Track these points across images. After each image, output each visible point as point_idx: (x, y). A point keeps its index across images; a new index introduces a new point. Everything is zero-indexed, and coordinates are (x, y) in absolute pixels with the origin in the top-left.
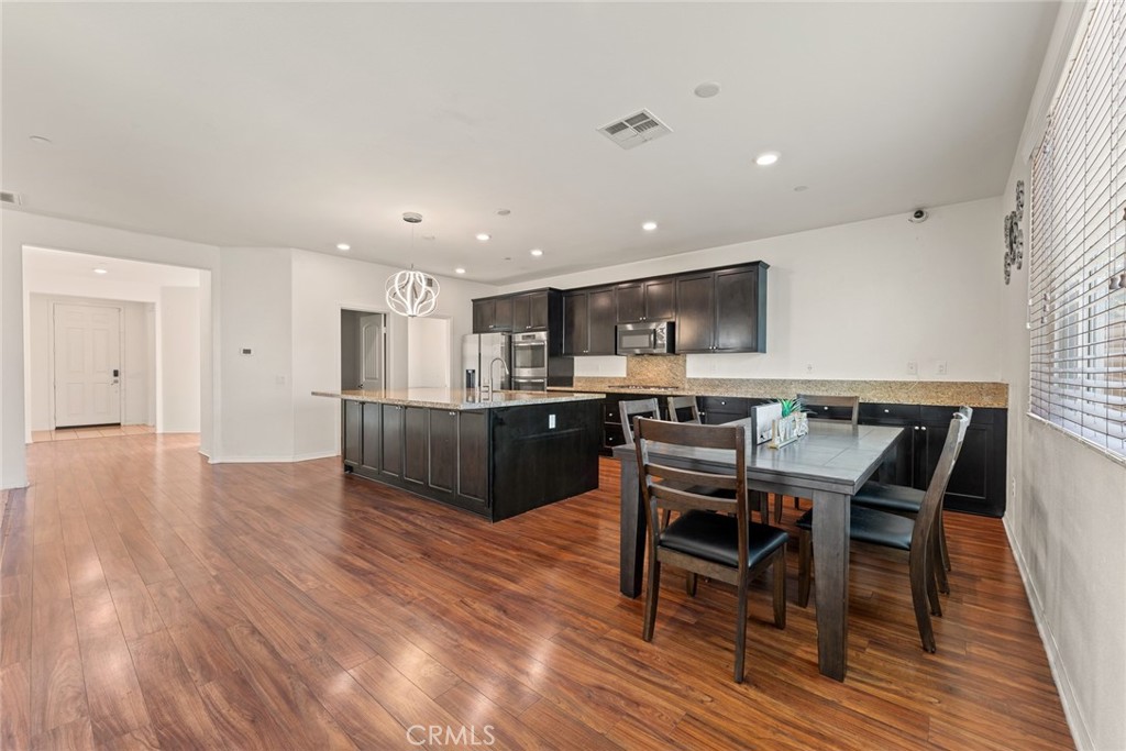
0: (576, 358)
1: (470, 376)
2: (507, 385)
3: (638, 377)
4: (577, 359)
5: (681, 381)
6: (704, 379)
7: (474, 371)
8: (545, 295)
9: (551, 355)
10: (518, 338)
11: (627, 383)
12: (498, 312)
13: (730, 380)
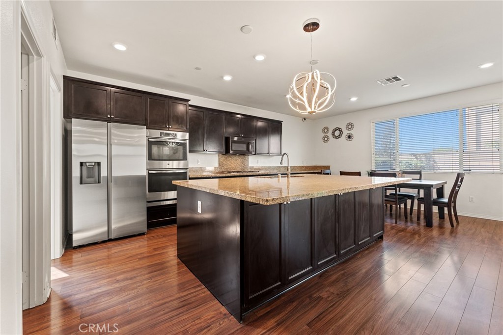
11: (220, 170)
12: (121, 104)
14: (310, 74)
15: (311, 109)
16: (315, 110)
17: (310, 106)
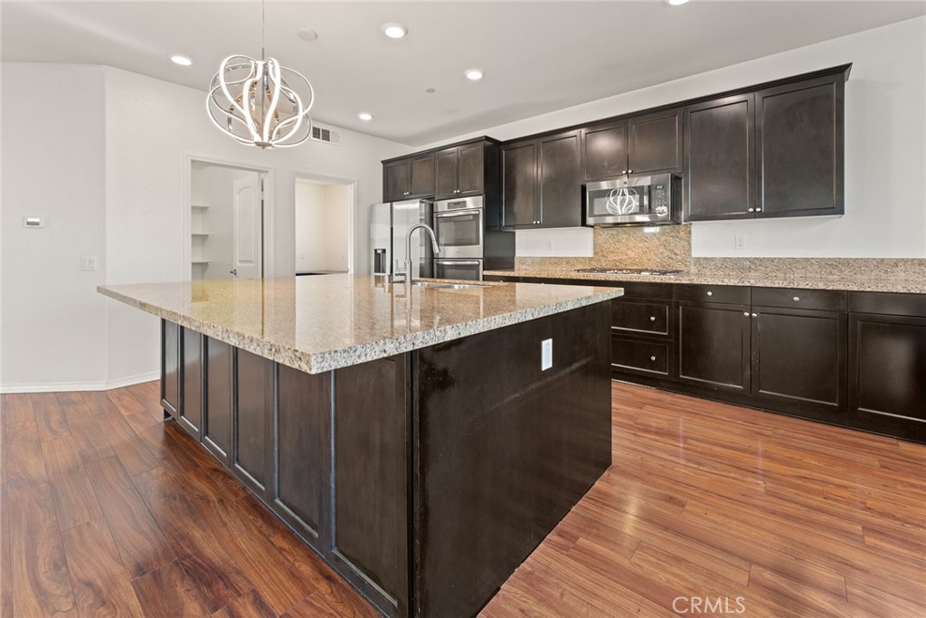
0: (518, 232)
1: (379, 257)
2: (427, 270)
3: (611, 257)
4: (520, 235)
5: (683, 262)
6: (725, 259)
7: (384, 251)
8: (480, 146)
9: (487, 229)
10: (442, 206)
11: (595, 265)
12: (416, 174)
13: (772, 260)
14: (261, 64)
15: (262, 137)
16: (270, 142)
17: (260, 132)
